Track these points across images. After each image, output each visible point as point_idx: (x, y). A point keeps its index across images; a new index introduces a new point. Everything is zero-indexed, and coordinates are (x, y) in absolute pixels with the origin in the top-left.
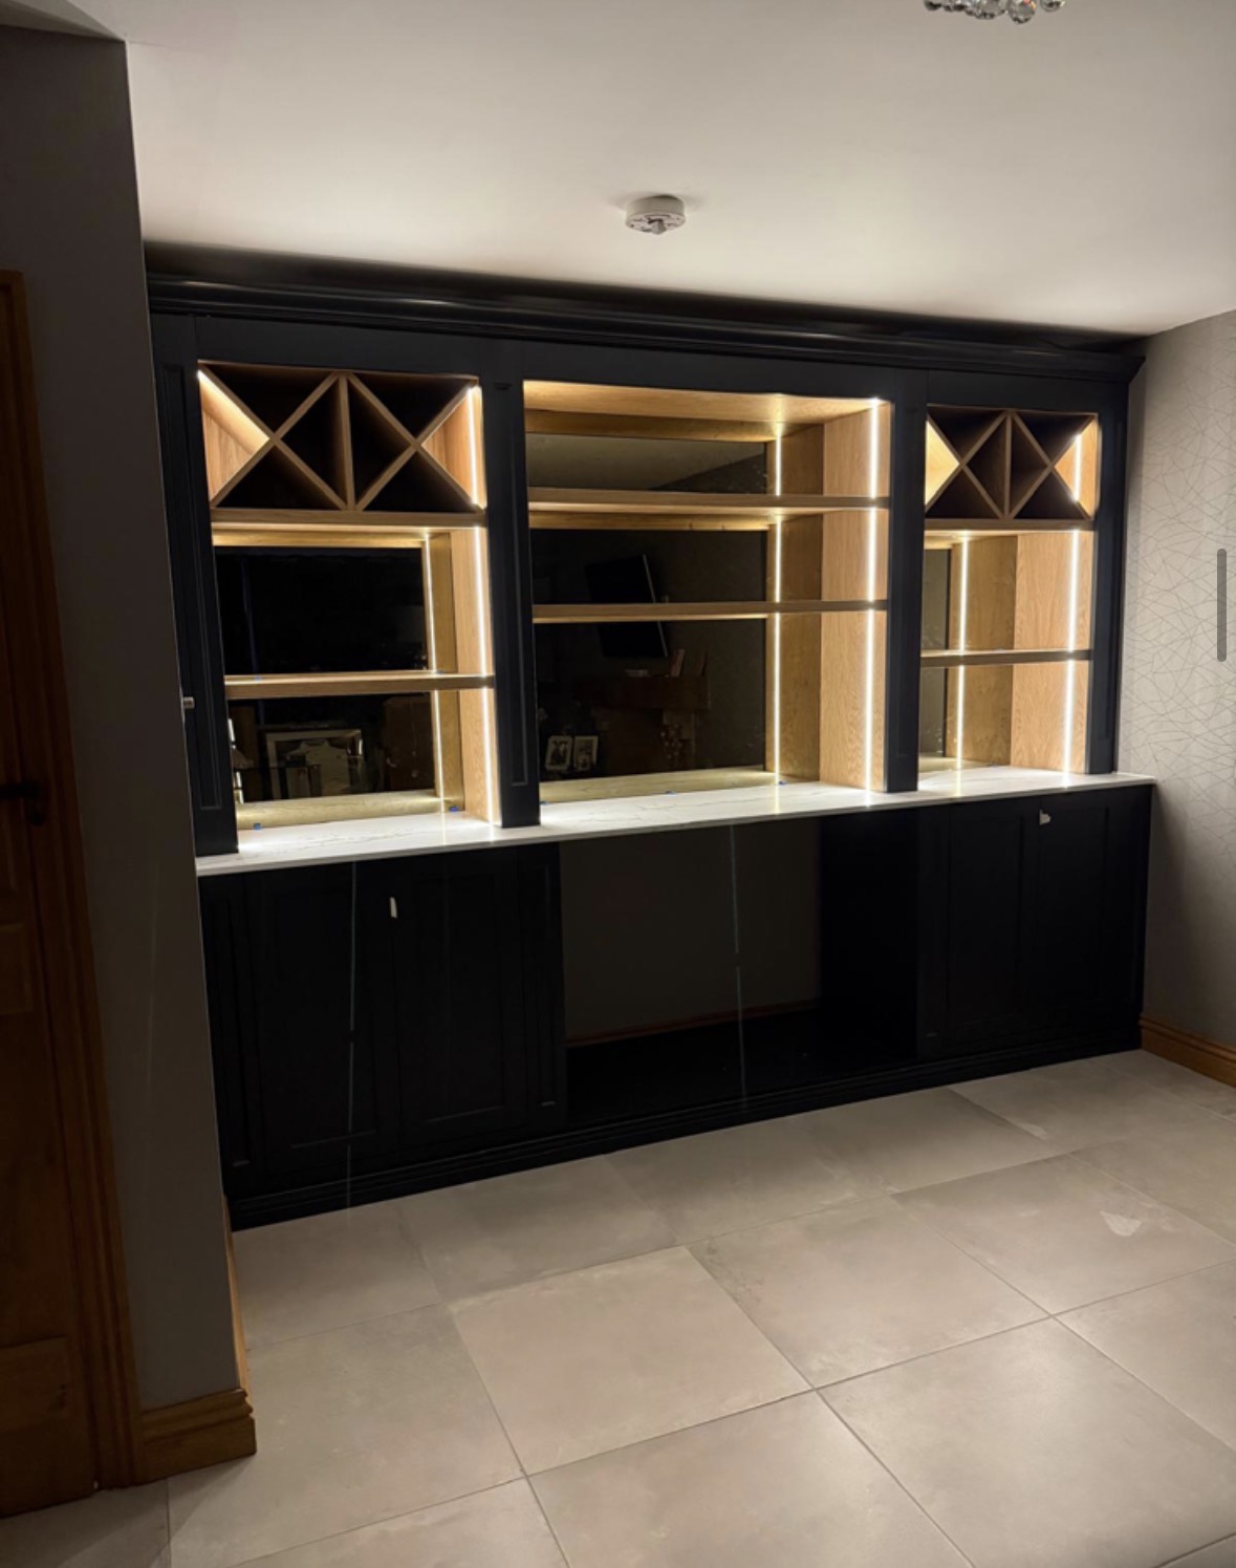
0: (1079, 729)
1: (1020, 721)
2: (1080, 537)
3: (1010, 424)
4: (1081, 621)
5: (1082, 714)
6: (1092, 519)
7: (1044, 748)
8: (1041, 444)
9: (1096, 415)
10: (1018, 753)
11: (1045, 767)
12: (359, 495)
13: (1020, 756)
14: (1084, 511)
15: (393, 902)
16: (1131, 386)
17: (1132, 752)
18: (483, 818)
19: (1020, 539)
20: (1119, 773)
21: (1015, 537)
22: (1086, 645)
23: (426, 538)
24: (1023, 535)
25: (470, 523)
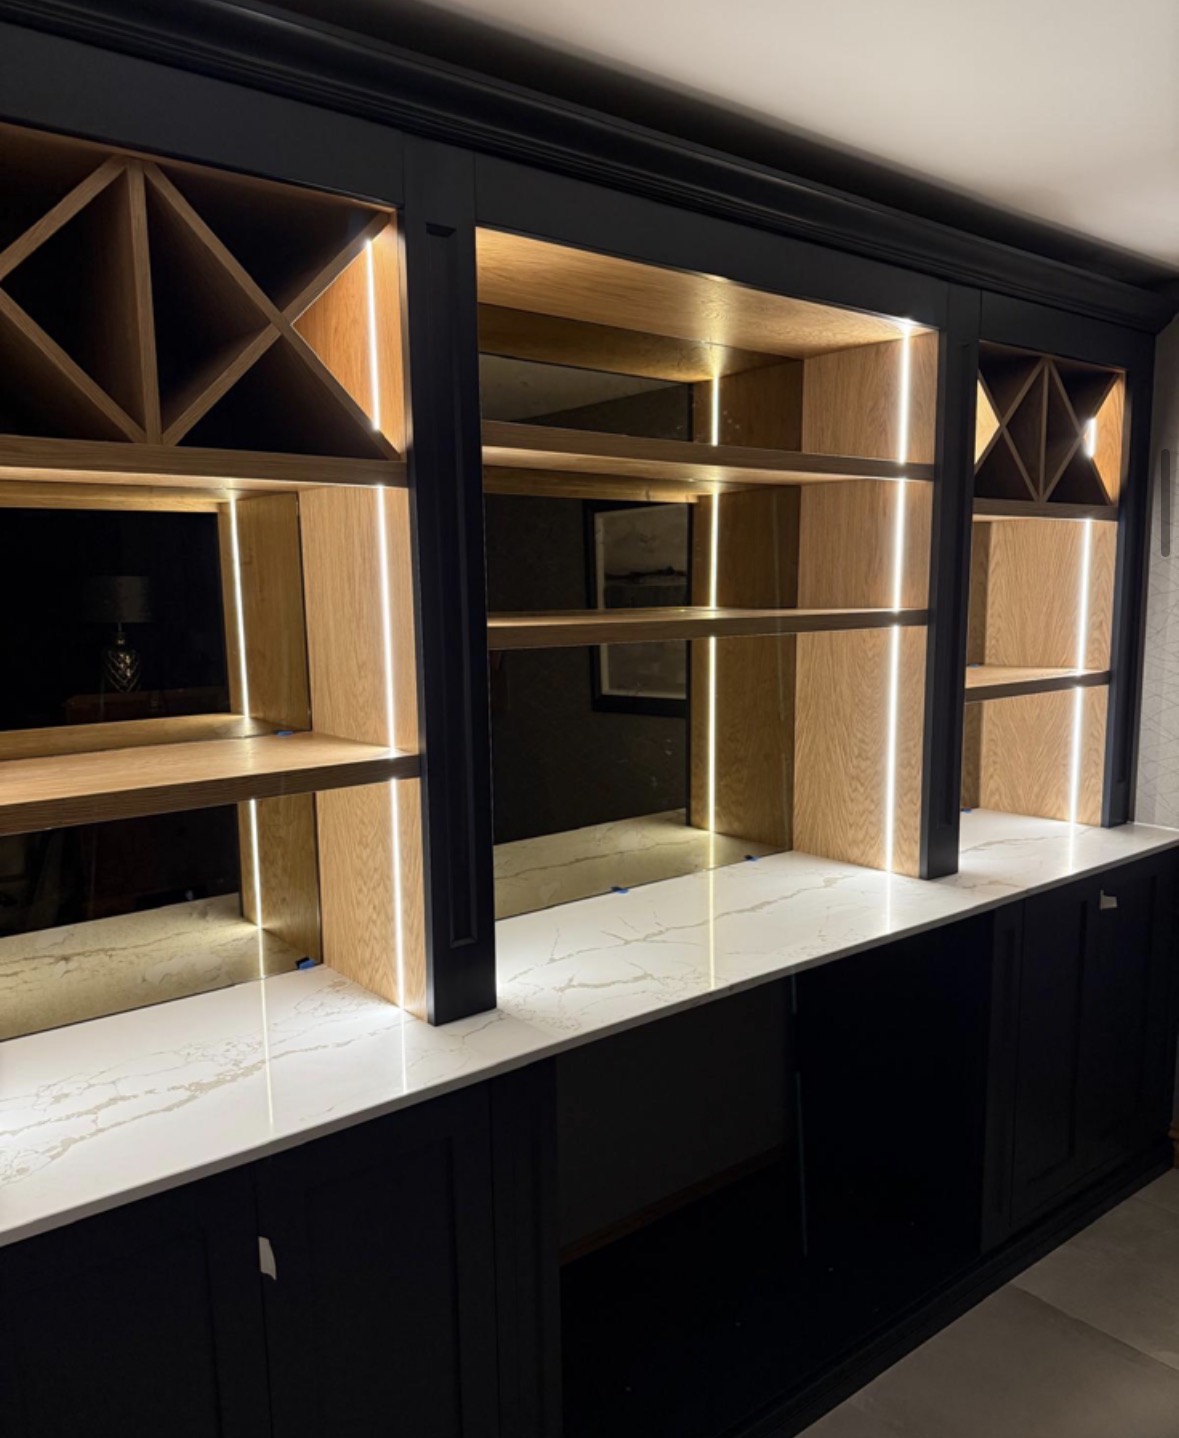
0: (1093, 770)
1: (995, 754)
2: (1094, 529)
3: (1046, 374)
4: (1096, 634)
5: (1097, 751)
6: (1117, 505)
7: (1036, 789)
8: (1071, 399)
9: (1122, 371)
10: (992, 794)
11: (1037, 814)
12: (168, 414)
13: (997, 797)
14: (1106, 493)
15: (264, 1244)
16: (1159, 338)
17: (1158, 798)
18: (389, 1000)
19: (994, 527)
20: (1136, 823)
21: (989, 523)
22: (1105, 666)
23: (232, 498)
24: (998, 522)
25: (368, 478)
